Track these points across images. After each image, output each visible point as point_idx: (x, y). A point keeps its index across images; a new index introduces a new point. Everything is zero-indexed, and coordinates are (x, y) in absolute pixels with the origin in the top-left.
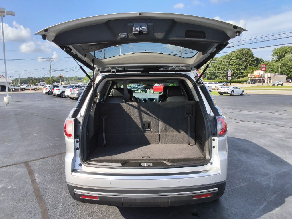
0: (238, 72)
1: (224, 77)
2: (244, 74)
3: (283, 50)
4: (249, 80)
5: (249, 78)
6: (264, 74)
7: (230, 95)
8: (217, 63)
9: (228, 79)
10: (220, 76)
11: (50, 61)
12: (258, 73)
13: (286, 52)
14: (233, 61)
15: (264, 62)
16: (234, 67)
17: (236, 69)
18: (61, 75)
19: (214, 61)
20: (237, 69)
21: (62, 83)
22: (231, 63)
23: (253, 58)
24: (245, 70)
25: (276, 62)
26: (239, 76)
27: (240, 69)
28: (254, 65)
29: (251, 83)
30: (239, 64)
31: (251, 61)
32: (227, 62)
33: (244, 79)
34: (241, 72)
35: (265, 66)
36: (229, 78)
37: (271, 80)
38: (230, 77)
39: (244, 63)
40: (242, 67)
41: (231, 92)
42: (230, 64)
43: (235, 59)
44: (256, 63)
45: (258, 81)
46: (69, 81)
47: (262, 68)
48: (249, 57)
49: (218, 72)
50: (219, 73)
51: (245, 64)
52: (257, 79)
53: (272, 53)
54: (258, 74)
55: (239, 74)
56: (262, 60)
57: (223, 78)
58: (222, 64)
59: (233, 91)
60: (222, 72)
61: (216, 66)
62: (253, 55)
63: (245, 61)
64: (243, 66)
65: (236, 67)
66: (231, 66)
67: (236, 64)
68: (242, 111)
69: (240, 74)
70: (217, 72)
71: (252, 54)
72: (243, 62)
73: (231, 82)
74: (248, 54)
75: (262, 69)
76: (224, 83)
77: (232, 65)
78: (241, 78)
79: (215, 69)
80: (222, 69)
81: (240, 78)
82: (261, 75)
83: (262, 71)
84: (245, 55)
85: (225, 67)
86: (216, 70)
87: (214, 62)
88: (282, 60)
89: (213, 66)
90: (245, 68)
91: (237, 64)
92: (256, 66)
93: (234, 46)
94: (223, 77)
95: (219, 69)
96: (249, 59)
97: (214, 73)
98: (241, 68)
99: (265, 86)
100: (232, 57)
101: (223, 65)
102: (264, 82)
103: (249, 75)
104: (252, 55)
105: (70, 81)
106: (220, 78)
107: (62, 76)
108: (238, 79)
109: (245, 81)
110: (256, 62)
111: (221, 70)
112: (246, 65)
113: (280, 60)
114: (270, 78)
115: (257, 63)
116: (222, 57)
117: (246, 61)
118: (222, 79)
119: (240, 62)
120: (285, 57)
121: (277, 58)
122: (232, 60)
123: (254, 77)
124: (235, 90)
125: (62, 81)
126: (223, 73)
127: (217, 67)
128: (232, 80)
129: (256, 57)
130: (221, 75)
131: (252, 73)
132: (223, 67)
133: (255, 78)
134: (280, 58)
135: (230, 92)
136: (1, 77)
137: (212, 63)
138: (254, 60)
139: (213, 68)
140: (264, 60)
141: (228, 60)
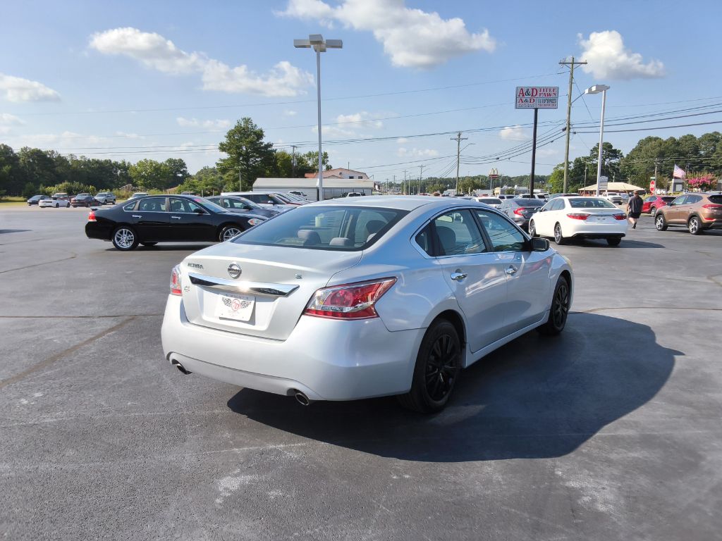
11: (459, 140)
18: (494, 171)
21: (496, 192)
46: (514, 186)
105: (516, 187)
107: (496, 173)
125: (495, 187)
136: (361, 178)
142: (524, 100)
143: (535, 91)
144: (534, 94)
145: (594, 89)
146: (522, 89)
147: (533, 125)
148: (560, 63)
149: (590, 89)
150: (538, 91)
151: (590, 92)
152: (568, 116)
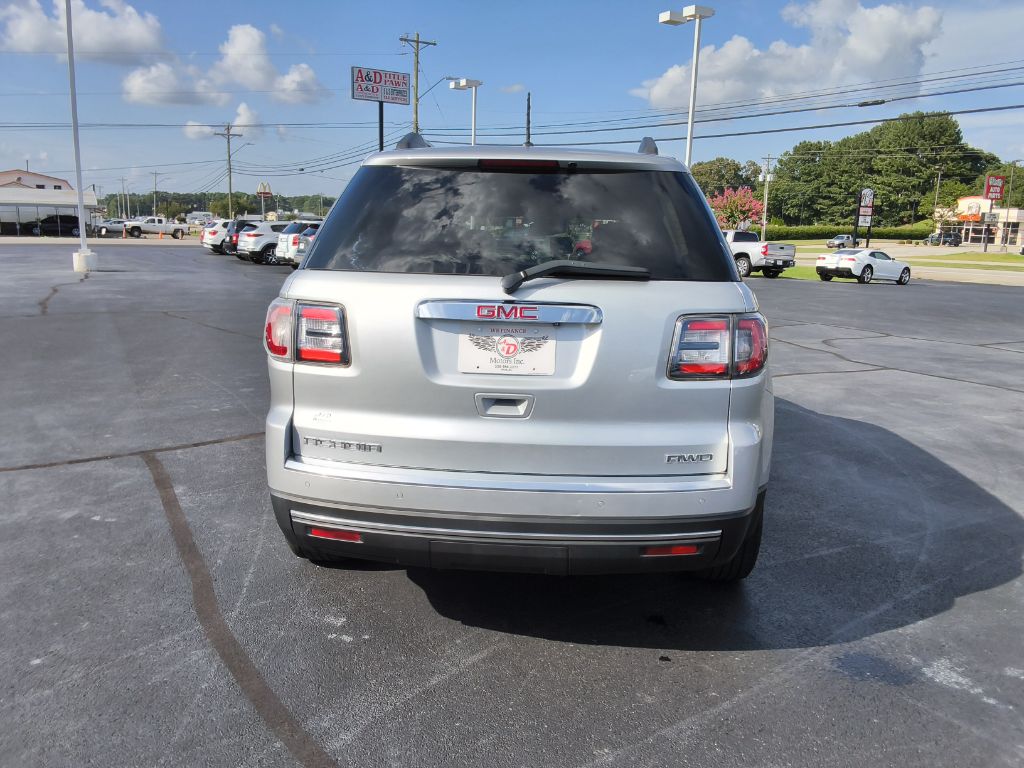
0: (900, 202)
1: (846, 217)
2: (921, 210)
4: (938, 231)
5: (939, 225)
6: (994, 211)
7: (856, 280)
8: (824, 164)
9: (860, 224)
10: (832, 214)
11: (228, 136)
12: (970, 206)
14: (883, 156)
15: (999, 168)
16: (885, 179)
17: (895, 188)
18: (265, 188)
19: (813, 154)
20: (897, 190)
21: (269, 218)
22: (877, 164)
23: (963, 148)
24: (928, 194)
26: (902, 214)
27: (907, 189)
28: (960, 175)
29: (944, 243)
30: (907, 172)
31: (953, 160)
32: (863, 160)
33: (920, 226)
34: (912, 199)
35: (999, 182)
36: (865, 222)
37: (1019, 235)
38: (869, 219)
39: (924, 166)
40: (915, 181)
41: (864, 271)
42: (871, 171)
43: (891, 152)
44: (970, 170)
45: (971, 234)
46: (291, 210)
47: (989, 187)
48: (946, 143)
49: (825, 198)
50: (827, 202)
51: (928, 172)
52: (967, 230)
54: (974, 211)
55: (904, 207)
56: (992, 160)
57: (842, 221)
58: (843, 166)
59: (869, 266)
60: (840, 197)
61: (819, 176)
62: (960, 139)
63: (929, 160)
64: (918, 177)
65: (894, 179)
66: (876, 176)
67: (895, 168)
68: (888, 335)
69: (905, 209)
70: (822, 197)
71: (958, 133)
72: (921, 163)
73: (869, 235)
74: (942, 134)
75: (988, 192)
76: (842, 238)
77: (879, 172)
78: (909, 222)
79: (815, 184)
80: (841, 188)
81: (904, 223)
82: (983, 214)
83: (987, 198)
84: (933, 138)
85: (852, 180)
86: (818, 188)
87: (813, 160)
89: (809, 174)
90: (926, 187)
91: (896, 172)
92: (967, 180)
93: (883, 102)
94: (842, 215)
95: (829, 185)
96: (944, 154)
97: (812, 200)
98: (913, 186)
99: (994, 257)
100: (881, 144)
101: (846, 172)
102: (991, 240)
103: (938, 211)
104: (957, 138)
105: (296, 212)
106: (832, 220)
107: (268, 191)
108: (896, 226)
109: (922, 236)
110: (968, 165)
111: (839, 190)
112: (932, 176)
114: (1016, 225)
115: (972, 169)
116: (845, 142)
117: (935, 161)
118: (838, 224)
119: (910, 164)
122: (879, 152)
123: (955, 219)
124: (877, 263)
125: (267, 211)
126: (844, 203)
127: (825, 178)
128: (875, 230)
129: (970, 146)
130: (835, 208)
131: (951, 205)
132: (846, 181)
133: (960, 223)
135: (857, 272)
136: (60, 187)
137: (805, 161)
138: (962, 158)
139: (810, 181)
140: (998, 161)
141: (866, 152)
142: (364, 86)
143: (378, 75)
144: (378, 81)
145: (463, 82)
146: (360, 71)
147: (378, 125)
148: (401, 39)
149: (457, 84)
150: (383, 76)
151: (458, 87)
152: (414, 116)
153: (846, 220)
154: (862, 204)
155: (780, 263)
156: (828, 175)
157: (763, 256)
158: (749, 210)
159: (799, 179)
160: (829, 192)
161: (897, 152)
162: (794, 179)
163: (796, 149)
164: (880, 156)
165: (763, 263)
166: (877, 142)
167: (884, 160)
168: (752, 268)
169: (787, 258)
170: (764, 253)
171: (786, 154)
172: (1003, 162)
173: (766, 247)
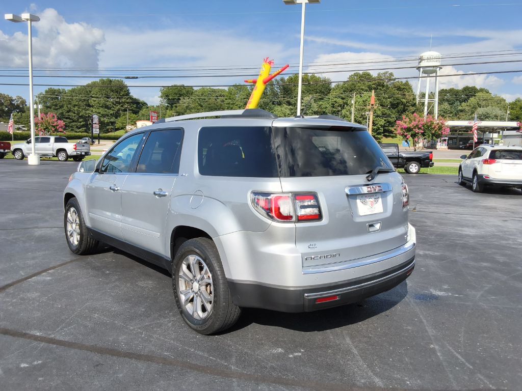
0: (106, 121)
1: (80, 128)
2: (117, 125)
3: (176, 91)
8: (64, 101)
9: (94, 132)
10: (72, 127)
12: (143, 125)
13: (181, 95)
14: (95, 99)
15: (148, 108)
16: (97, 110)
17: (102, 115)
19: (57, 95)
20: (104, 116)
22: (91, 102)
23: (132, 98)
24: (119, 118)
25: (167, 109)
26: (108, 127)
27: (108, 116)
28: (132, 110)
30: (107, 107)
31: (128, 103)
32: (84, 100)
33: (118, 133)
34: (111, 121)
35: (156, 115)
36: (96, 131)
38: (98, 130)
39: (115, 105)
40: (112, 112)
42: (89, 106)
43: (98, 97)
44: (136, 108)
47: (152, 117)
48: (123, 95)
49: (67, 118)
50: (68, 120)
51: (117, 108)
53: (160, 94)
55: (108, 124)
56: (144, 104)
57: (78, 130)
58: (74, 103)
60: (75, 118)
61: (61, 107)
62: (129, 93)
63: (117, 102)
64: (113, 110)
65: (101, 110)
66: (92, 108)
67: (101, 105)
69: (109, 125)
70: (65, 118)
71: (128, 91)
72: (113, 103)
73: (99, 138)
74: (121, 90)
75: (152, 119)
76: (86, 139)
77: (93, 106)
78: (111, 132)
79: (60, 111)
80: (75, 113)
81: (109, 132)
84: (117, 92)
85: (80, 110)
86: (62, 113)
87: (57, 98)
88: (176, 107)
89: (56, 105)
90: (117, 115)
91: (101, 107)
92: (136, 113)
93: (137, 78)
94: (77, 127)
95: (68, 112)
96: (123, 100)
98: (111, 114)
100: (92, 92)
101: (77, 105)
103: (128, 127)
106: (72, 130)
108: (106, 133)
110: (135, 106)
111: (74, 115)
112: (119, 110)
113: (172, 107)
115: (137, 107)
116: (73, 91)
117: (119, 103)
119: (108, 103)
120: (180, 102)
121: (168, 103)
122: (93, 97)
123: (137, 131)
126: (77, 121)
127: (65, 108)
128: (102, 135)
129: (134, 97)
130: (73, 124)
131: (134, 124)
132: (77, 110)
134: (173, 104)
137: (52, 99)
138: (131, 102)
139: (57, 109)
140: (147, 105)
141: (85, 96)
153: (81, 130)
154: (94, 122)
155: (83, 154)
156: (67, 106)
157: (74, 150)
158: (57, 125)
159: (50, 108)
160: (69, 115)
161: (100, 98)
162: (48, 107)
163: (46, 92)
164: (92, 99)
165: (75, 154)
166: (90, 92)
167: (94, 101)
168: (68, 157)
169: (86, 151)
170: (75, 149)
171: (41, 94)
172: (149, 105)
173: (75, 145)
